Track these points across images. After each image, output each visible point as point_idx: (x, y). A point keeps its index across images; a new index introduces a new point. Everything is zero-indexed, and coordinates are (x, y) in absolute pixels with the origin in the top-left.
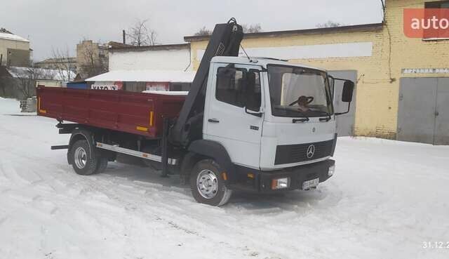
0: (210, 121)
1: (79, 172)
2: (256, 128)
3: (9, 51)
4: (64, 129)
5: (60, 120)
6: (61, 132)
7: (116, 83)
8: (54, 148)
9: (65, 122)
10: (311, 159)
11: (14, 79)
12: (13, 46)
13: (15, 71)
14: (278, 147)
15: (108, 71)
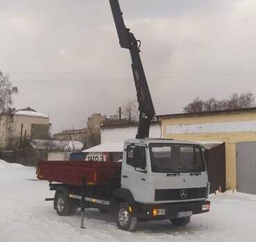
0: (124, 176)
1: (60, 214)
2: (144, 179)
3: (33, 126)
4: (53, 187)
5: (51, 182)
6: (51, 189)
7: (104, 153)
8: (47, 200)
9: (53, 183)
10: (185, 199)
11: (34, 150)
12: (36, 122)
13: (35, 143)
14: (156, 190)
15: (100, 144)
